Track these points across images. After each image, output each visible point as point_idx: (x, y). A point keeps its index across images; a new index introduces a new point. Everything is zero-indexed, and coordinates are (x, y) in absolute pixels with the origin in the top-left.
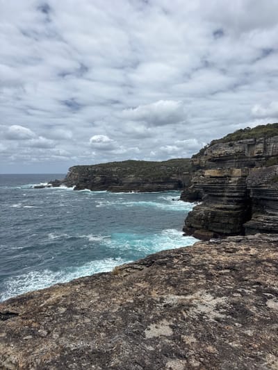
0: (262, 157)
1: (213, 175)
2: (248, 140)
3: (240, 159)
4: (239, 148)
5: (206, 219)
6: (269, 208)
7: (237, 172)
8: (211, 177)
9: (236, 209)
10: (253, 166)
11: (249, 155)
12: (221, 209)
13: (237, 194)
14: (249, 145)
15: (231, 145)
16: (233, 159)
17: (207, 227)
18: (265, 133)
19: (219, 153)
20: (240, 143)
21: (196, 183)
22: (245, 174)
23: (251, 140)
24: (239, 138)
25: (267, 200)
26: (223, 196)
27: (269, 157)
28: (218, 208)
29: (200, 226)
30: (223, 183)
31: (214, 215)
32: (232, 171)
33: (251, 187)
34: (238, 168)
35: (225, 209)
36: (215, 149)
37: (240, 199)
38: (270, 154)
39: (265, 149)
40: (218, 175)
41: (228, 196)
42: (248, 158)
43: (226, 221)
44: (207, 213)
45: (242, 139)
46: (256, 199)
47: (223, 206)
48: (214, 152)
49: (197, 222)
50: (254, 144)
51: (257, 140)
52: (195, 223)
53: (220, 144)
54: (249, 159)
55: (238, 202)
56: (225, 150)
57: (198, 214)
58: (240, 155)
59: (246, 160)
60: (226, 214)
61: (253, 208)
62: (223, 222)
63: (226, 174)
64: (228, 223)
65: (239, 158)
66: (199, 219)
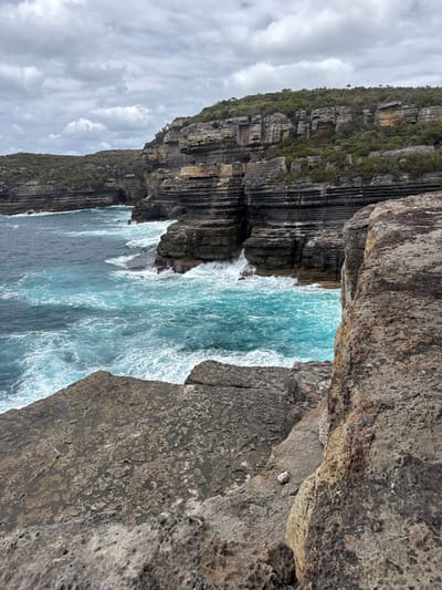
0: (259, 145)
1: (193, 175)
2: (240, 119)
3: (230, 149)
4: (227, 132)
5: (190, 243)
6: (271, 219)
7: (227, 169)
8: (191, 178)
9: (229, 225)
10: (246, 159)
11: (242, 144)
12: (209, 226)
13: (228, 203)
14: (241, 127)
15: (215, 126)
16: (219, 148)
17: (192, 254)
18: (263, 109)
19: (199, 138)
20: (229, 122)
21: (169, 188)
22: (238, 172)
23: (245, 118)
24: (226, 115)
25: (269, 207)
26: (209, 207)
27: (269, 145)
28: (205, 226)
29: (182, 254)
30: (209, 187)
31: (201, 235)
32: (219, 167)
33: (251, 190)
34: (227, 163)
35: (216, 225)
36: (192, 131)
37: (233, 209)
38: (270, 141)
39: (263, 133)
40: (201, 175)
41: (216, 207)
42: (240, 146)
43: (218, 242)
44: (190, 234)
45: (230, 117)
46: (255, 208)
47: (212, 222)
48: (191, 137)
49: (178, 248)
50: (247, 126)
51: (253, 119)
52: (174, 250)
53: (199, 125)
54: (242, 149)
55: (230, 215)
56: (206, 134)
57: (177, 236)
58: (230, 143)
59: (237, 150)
60: (217, 232)
61: (251, 221)
62: (213, 243)
63: (212, 172)
64: (221, 245)
65: (229, 147)
66: (180, 242)
